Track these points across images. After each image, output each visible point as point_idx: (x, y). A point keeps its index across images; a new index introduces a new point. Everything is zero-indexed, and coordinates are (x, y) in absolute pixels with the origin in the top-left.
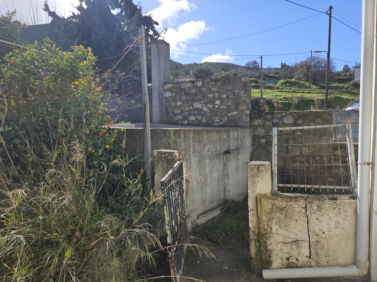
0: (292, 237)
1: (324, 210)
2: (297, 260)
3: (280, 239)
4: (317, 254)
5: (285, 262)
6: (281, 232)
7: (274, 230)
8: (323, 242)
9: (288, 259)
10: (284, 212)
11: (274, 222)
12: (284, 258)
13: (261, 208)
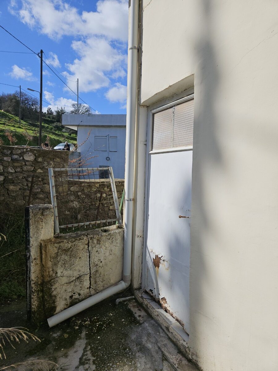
0: (76, 274)
1: (102, 242)
2: (79, 294)
3: (64, 280)
4: (96, 282)
5: (69, 301)
6: (66, 273)
7: (59, 274)
8: (101, 270)
9: (71, 297)
10: (69, 253)
11: (59, 266)
12: (68, 298)
13: (46, 255)
